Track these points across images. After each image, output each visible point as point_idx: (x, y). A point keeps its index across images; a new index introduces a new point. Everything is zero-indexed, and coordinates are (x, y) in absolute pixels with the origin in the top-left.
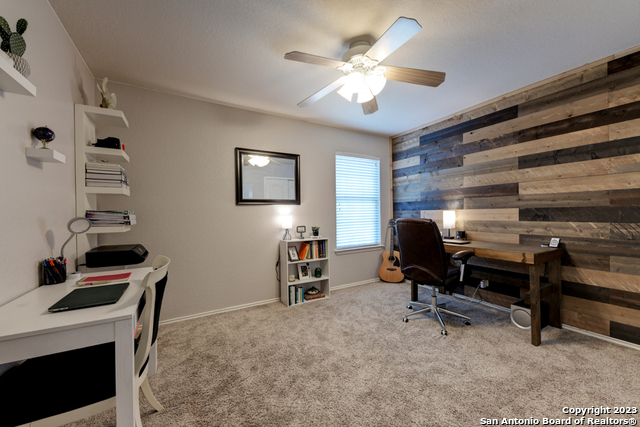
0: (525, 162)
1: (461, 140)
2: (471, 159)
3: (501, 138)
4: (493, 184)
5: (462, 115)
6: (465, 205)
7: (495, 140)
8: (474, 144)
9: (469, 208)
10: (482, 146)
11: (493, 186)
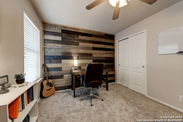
0: (94, 49)
1: (78, 37)
2: (81, 44)
3: (89, 41)
4: (87, 53)
5: (79, 29)
6: (80, 58)
7: (88, 41)
8: (82, 40)
9: (81, 59)
10: (84, 41)
11: (87, 54)
